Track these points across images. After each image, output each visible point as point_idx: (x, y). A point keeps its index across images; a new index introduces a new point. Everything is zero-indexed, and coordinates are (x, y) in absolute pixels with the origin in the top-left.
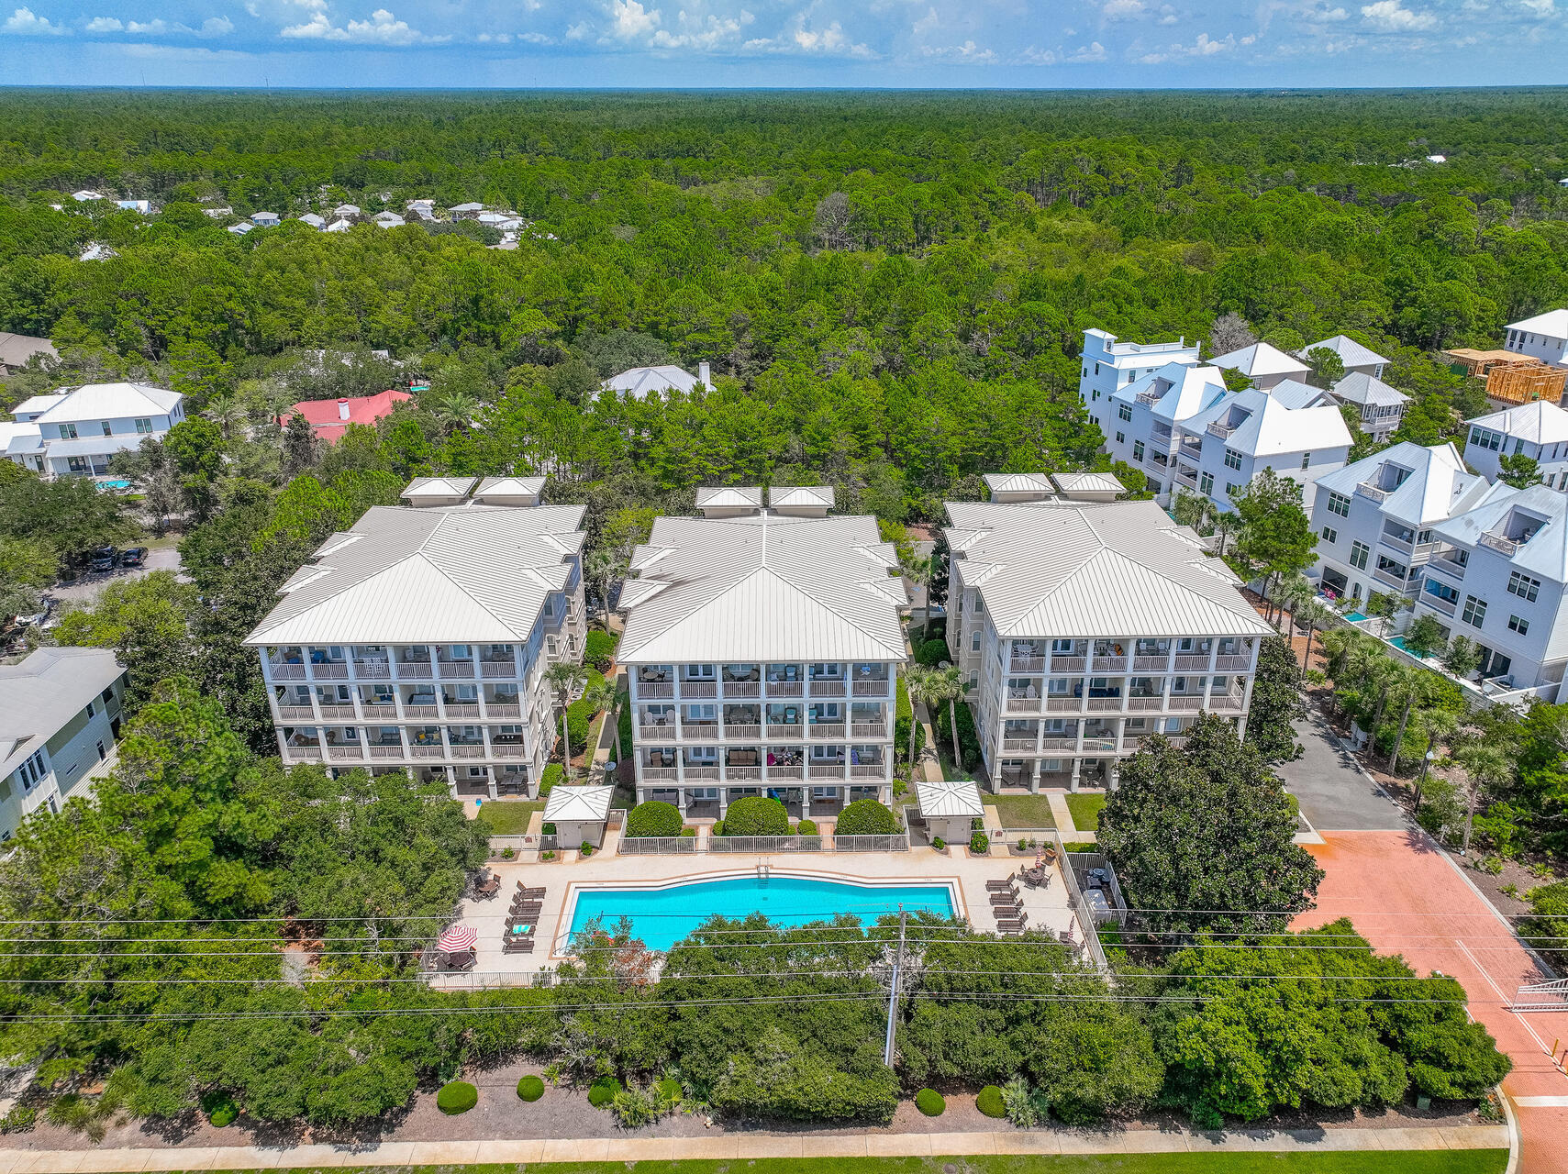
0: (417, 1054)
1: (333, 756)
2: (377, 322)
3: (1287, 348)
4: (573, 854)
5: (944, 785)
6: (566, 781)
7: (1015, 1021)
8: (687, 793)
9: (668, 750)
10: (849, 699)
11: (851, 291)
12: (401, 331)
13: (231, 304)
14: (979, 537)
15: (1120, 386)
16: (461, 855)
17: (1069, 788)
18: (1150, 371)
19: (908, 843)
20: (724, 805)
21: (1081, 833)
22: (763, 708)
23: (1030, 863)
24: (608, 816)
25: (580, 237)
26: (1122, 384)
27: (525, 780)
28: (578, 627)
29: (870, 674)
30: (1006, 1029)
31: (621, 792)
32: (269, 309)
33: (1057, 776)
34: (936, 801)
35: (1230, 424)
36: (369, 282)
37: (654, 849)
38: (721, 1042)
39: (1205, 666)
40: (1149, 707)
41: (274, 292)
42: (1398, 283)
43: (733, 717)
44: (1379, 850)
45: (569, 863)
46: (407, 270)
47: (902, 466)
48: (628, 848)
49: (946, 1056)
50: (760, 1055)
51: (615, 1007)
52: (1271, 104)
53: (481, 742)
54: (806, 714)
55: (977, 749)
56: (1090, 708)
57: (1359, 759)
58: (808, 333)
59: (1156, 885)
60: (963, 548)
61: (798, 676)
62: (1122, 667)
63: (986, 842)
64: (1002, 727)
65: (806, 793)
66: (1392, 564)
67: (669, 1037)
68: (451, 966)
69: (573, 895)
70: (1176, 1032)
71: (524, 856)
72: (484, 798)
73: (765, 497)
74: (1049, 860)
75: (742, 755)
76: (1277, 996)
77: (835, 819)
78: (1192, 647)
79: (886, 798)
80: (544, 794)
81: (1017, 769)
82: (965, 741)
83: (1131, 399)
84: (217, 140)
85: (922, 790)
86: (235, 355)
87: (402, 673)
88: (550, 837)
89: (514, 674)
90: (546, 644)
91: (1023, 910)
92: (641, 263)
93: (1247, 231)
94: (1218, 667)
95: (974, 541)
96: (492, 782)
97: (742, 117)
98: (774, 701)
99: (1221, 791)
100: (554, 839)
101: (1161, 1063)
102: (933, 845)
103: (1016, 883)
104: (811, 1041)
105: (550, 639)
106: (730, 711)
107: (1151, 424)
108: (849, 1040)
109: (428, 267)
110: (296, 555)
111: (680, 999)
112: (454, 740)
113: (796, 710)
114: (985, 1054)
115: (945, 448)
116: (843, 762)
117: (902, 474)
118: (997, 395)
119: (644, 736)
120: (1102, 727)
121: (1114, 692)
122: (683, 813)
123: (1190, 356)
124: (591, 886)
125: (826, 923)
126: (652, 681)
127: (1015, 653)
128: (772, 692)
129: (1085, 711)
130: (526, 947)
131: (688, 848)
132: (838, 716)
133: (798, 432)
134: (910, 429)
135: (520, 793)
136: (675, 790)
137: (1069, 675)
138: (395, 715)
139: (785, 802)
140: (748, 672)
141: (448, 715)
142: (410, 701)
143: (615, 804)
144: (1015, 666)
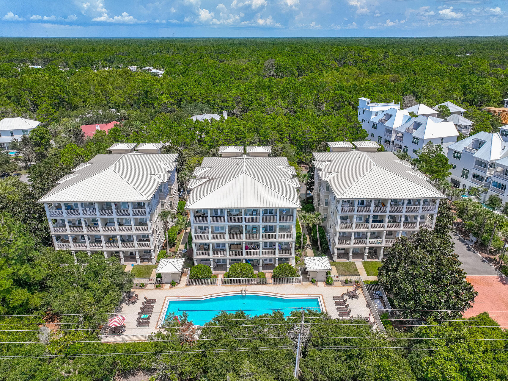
0: (93, 372)
1: (75, 247)
2: (112, 100)
3: (430, 106)
4: (168, 286)
5: (315, 258)
6: (167, 257)
7: (350, 357)
8: (214, 261)
9: (206, 244)
10: (278, 223)
11: (276, 89)
12: (120, 103)
13: (61, 93)
14: (326, 164)
15: (372, 117)
16: (121, 286)
17: (363, 259)
18: (383, 112)
19: (301, 281)
20: (228, 266)
21: (369, 277)
22: (244, 227)
23: (350, 289)
24: (182, 271)
25: (183, 73)
26: (373, 116)
27: (151, 256)
28: (174, 198)
29: (286, 213)
30: (346, 360)
31: (189, 261)
32: (75, 96)
33: (359, 254)
34: (312, 264)
35: (414, 128)
36: (110, 87)
37: (200, 283)
38: (224, 368)
39: (417, 211)
40: (395, 227)
41: (77, 90)
42: (465, 87)
43: (232, 231)
44: (488, 283)
45: (166, 289)
46: (123, 83)
47: (295, 145)
48: (190, 283)
49: (321, 373)
50: (241, 373)
51: (179, 352)
52: (411, 40)
53: (133, 241)
54: (261, 229)
55: (327, 244)
56: (372, 227)
57: (473, 248)
58: (261, 102)
59: (405, 298)
60: (321, 168)
61: (257, 214)
62: (385, 211)
63: (332, 280)
64: (338, 235)
65: (261, 261)
66: (478, 176)
67: (202, 364)
68: (114, 332)
69: (167, 302)
70: (421, 363)
71: (149, 286)
72: (135, 264)
73: (245, 149)
74: (358, 287)
75: (236, 246)
76: (467, 347)
77: (272, 271)
78: (413, 203)
79: (292, 263)
80: (158, 262)
81: (343, 252)
82: (322, 241)
83: (377, 121)
84: (67, 49)
85: (307, 260)
86: (62, 111)
87: (101, 214)
88: (159, 279)
89: (145, 214)
90: (160, 204)
91: (349, 308)
92: (204, 81)
93: (411, 71)
94: (423, 211)
95: (324, 165)
96: (138, 257)
97: (240, 43)
98: (248, 224)
99: (433, 259)
100: (161, 279)
101: (415, 377)
102: (311, 281)
103: (345, 297)
104: (263, 367)
105: (162, 202)
106: (231, 228)
107: (384, 130)
108: (279, 367)
109: (130, 82)
110: (66, 171)
111: (207, 348)
112: (123, 241)
113: (256, 228)
114: (337, 372)
115: (311, 138)
116: (275, 249)
117: (295, 147)
118: (329, 120)
119: (196, 238)
120: (376, 235)
121: (382, 221)
122: (212, 269)
123: (397, 107)
124: (175, 299)
125: (269, 314)
126: (200, 216)
127: (343, 205)
128: (247, 220)
129: (370, 228)
130: (146, 324)
131: (214, 283)
132: (273, 231)
133: (258, 133)
134: (297, 131)
135: (149, 261)
136: (209, 260)
137: (363, 214)
138: (99, 231)
139: (252, 265)
140: (238, 213)
141: (120, 230)
142: (106, 225)
143: (185, 265)
144: (343, 211)
